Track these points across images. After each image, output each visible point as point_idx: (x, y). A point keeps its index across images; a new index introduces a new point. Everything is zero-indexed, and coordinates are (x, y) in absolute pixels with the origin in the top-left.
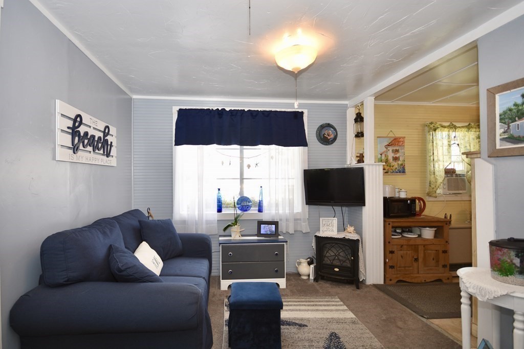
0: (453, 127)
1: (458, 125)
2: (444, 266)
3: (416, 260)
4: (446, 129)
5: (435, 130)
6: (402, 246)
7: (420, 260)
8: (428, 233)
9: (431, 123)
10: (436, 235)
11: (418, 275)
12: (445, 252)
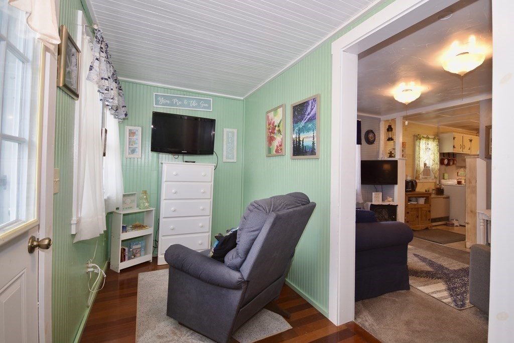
0: (428, 138)
1: (430, 137)
2: (429, 220)
3: (418, 217)
4: (425, 139)
5: (420, 139)
6: (412, 209)
7: (419, 217)
8: (422, 201)
9: (419, 135)
10: (425, 202)
11: (418, 226)
12: (429, 211)
